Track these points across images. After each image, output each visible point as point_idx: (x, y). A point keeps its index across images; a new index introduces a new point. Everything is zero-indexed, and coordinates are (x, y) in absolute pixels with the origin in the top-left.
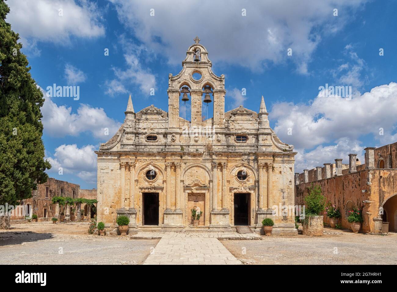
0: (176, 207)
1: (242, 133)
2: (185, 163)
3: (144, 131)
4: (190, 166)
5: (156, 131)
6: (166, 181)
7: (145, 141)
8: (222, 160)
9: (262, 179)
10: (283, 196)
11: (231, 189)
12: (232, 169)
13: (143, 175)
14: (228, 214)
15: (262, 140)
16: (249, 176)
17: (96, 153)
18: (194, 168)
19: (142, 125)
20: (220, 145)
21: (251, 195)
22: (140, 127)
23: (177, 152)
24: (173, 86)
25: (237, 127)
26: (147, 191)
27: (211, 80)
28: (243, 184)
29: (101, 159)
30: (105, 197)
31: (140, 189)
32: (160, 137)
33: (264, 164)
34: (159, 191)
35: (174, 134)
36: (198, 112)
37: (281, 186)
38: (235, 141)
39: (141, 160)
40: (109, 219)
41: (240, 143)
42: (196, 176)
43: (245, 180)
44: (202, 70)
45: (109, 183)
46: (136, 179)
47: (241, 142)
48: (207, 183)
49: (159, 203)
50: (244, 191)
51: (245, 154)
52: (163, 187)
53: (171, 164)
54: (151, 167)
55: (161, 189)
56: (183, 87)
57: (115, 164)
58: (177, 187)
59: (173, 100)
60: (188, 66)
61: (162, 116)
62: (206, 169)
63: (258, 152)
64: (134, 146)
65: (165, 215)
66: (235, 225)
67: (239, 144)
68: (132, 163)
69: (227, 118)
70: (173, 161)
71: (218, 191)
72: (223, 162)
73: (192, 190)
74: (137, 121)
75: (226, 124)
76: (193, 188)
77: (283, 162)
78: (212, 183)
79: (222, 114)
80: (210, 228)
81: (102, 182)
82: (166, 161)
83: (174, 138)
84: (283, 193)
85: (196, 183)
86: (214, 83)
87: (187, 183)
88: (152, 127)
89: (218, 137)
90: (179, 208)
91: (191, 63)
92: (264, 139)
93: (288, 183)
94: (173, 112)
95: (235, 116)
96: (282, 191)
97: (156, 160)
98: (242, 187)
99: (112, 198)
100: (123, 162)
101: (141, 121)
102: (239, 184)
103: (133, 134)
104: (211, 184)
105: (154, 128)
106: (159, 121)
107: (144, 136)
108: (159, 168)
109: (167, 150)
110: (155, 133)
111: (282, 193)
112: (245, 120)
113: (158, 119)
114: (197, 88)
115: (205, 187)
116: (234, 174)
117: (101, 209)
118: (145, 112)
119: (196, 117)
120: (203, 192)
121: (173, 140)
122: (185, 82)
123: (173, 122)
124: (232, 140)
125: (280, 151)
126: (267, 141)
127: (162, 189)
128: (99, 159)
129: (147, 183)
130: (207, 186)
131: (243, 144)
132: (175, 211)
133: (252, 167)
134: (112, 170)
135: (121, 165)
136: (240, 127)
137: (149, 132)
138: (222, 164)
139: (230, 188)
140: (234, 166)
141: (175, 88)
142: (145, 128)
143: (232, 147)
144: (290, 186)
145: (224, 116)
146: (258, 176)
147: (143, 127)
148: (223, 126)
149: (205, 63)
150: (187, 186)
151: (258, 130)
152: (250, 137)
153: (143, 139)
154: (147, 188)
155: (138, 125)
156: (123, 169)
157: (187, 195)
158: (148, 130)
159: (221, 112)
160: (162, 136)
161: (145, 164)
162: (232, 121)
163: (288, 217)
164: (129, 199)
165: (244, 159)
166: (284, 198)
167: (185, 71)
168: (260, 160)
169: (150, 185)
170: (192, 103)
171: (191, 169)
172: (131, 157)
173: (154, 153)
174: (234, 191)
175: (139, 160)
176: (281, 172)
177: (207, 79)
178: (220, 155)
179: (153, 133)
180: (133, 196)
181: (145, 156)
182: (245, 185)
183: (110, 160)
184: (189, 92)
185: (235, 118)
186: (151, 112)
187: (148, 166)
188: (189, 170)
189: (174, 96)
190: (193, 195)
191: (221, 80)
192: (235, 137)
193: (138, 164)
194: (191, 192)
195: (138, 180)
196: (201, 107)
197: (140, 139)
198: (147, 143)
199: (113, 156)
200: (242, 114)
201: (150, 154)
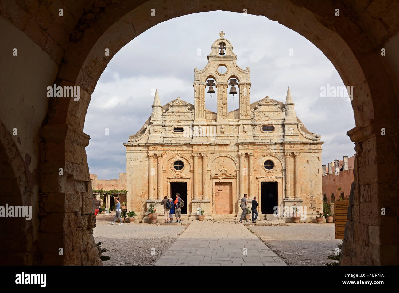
0: (204, 196)
1: (269, 123)
2: (212, 154)
3: (171, 124)
4: (217, 157)
5: (182, 123)
6: (193, 171)
7: (172, 133)
8: (249, 150)
9: (289, 169)
10: (311, 184)
12: (259, 158)
13: (171, 166)
15: (289, 130)
16: (276, 165)
17: (125, 146)
18: (221, 158)
19: (168, 118)
20: (246, 135)
21: (279, 184)
23: (204, 143)
24: (199, 79)
25: (264, 117)
26: (175, 181)
27: (237, 72)
28: (270, 173)
29: (130, 151)
30: (133, 187)
31: (167, 179)
33: (291, 154)
34: (187, 181)
36: (224, 104)
37: (308, 175)
38: (261, 131)
39: (168, 151)
40: (139, 208)
41: (266, 133)
42: (223, 166)
43: (272, 170)
44: (227, 63)
45: (138, 173)
46: (164, 169)
47: (267, 132)
48: (234, 174)
49: (187, 192)
50: (271, 180)
51: (272, 145)
53: (198, 155)
54: (178, 158)
55: (188, 179)
56: (208, 80)
57: (143, 155)
58: (205, 177)
59: (199, 93)
60: (213, 60)
61: (188, 109)
62: (232, 158)
63: (284, 142)
64: (162, 138)
65: (193, 204)
66: (262, 213)
67: (265, 135)
68: (159, 154)
69: (253, 110)
70: (200, 152)
71: (245, 180)
72: (249, 152)
73: (219, 179)
74: (164, 114)
75: (252, 115)
77: (310, 151)
79: (248, 105)
80: (237, 216)
81: (131, 173)
82: (193, 152)
85: (222, 172)
86: (239, 76)
87: (213, 174)
88: (178, 120)
89: (244, 128)
90: (206, 197)
91: (216, 57)
93: (316, 172)
94: (199, 104)
96: (310, 179)
97: (184, 151)
98: (269, 176)
99: (141, 188)
100: (150, 154)
101: (168, 114)
102: (266, 173)
103: (160, 126)
104: (238, 173)
105: (181, 120)
106: (185, 113)
107: (171, 128)
108: (187, 159)
109: (194, 141)
111: (310, 182)
112: (271, 111)
113: (184, 112)
114: (223, 81)
115: (232, 177)
116: (260, 164)
117: (131, 199)
118: (172, 105)
119: (222, 109)
120: (230, 181)
122: (210, 76)
123: (199, 115)
124: (258, 131)
125: (308, 140)
126: (294, 131)
128: (128, 151)
129: (175, 173)
130: (234, 176)
131: (269, 134)
132: (202, 200)
133: (279, 157)
134: (141, 162)
135: (148, 157)
136: (267, 118)
137: (175, 125)
138: (248, 154)
139: (257, 177)
140: (261, 156)
141: (201, 82)
142: (172, 120)
143: (258, 137)
144: (318, 175)
145: (250, 107)
146: (285, 165)
147: (170, 120)
148: (250, 118)
149: (230, 56)
150: (214, 176)
151: (285, 120)
152: (277, 127)
153: (170, 132)
154: (174, 178)
155: (165, 118)
156: (152, 159)
157: (214, 184)
158: (175, 122)
161: (172, 156)
162: (258, 113)
163: (316, 205)
164: (157, 188)
165: (270, 149)
166: (311, 187)
167: (210, 65)
168: (287, 150)
169: (178, 175)
170: (218, 95)
171: (218, 159)
172: (158, 149)
173: (181, 145)
174: (261, 180)
175: (167, 151)
176: (308, 161)
177: (232, 71)
178: (247, 146)
179: (180, 126)
180: (161, 186)
181: (172, 148)
182: (273, 174)
183: (138, 152)
184: (214, 84)
185: (261, 109)
186: (177, 105)
187: (175, 157)
188: (215, 160)
189: (200, 90)
190: (220, 185)
191: (247, 72)
192: (262, 128)
193: (165, 155)
194: (218, 182)
195: (166, 171)
196: (226, 99)
197: (167, 131)
198: (174, 135)
199: (141, 148)
200: (268, 105)
201: (177, 146)
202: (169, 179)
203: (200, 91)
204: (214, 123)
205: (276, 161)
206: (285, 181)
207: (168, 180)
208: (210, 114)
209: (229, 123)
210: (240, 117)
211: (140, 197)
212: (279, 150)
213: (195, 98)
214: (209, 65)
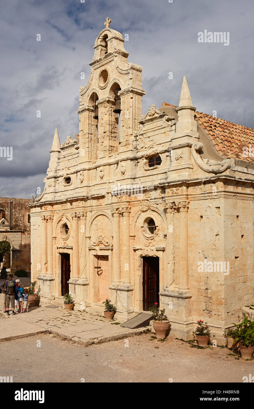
1: (153, 151)
2: (91, 212)
3: (62, 173)
4: (95, 216)
5: (71, 170)
7: (63, 185)
11: (135, 250)
12: (137, 216)
13: (60, 231)
16: (157, 226)
18: (99, 218)
21: (160, 261)
22: (60, 168)
24: (84, 103)
25: (148, 143)
27: (118, 77)
28: (150, 241)
31: (57, 248)
32: (73, 177)
33: (171, 205)
34: (70, 252)
35: (81, 172)
37: (201, 246)
38: (144, 168)
39: (57, 211)
42: (101, 230)
43: (153, 235)
44: (108, 66)
46: (54, 236)
48: (110, 242)
50: (151, 254)
51: (151, 190)
54: (65, 220)
55: (71, 248)
57: (39, 218)
59: (83, 123)
63: (166, 184)
72: (122, 207)
74: (58, 161)
75: (134, 143)
76: (97, 248)
77: (205, 197)
83: (81, 177)
84: (206, 258)
85: (99, 240)
86: (120, 81)
87: (92, 242)
88: (68, 166)
89: (122, 166)
92: (178, 157)
93: (213, 239)
94: (83, 140)
95: (144, 126)
96: (203, 254)
97: (67, 210)
98: (149, 247)
102: (145, 242)
107: (62, 179)
108: (69, 220)
110: (70, 174)
112: (156, 129)
113: (73, 154)
115: (108, 247)
116: (139, 225)
118: (63, 147)
119: (103, 140)
120: (106, 253)
121: (82, 181)
122: (93, 93)
124: (140, 169)
126: (183, 161)
132: (78, 280)
133: (160, 211)
134: (39, 226)
135: (42, 219)
136: (151, 143)
137: (66, 173)
139: (133, 248)
140: (138, 211)
141: (84, 106)
143: (139, 179)
144: (217, 245)
148: (131, 147)
149: (110, 54)
150: (92, 246)
151: (171, 142)
152: (163, 157)
158: (66, 170)
159: (128, 125)
161: (60, 216)
162: (141, 136)
163: (213, 306)
165: (149, 199)
168: (167, 198)
169: (64, 243)
172: (48, 209)
173: (65, 202)
174: (140, 253)
176: (202, 217)
177: (114, 78)
178: (120, 196)
181: (60, 207)
182: (153, 243)
183: (37, 214)
185: (144, 129)
186: (67, 145)
188: (94, 222)
190: (98, 259)
192: (145, 161)
194: (96, 254)
195: (56, 238)
198: (64, 189)
200: (152, 120)
203: (85, 119)
205: (157, 219)
209: (109, 161)
212: (160, 198)
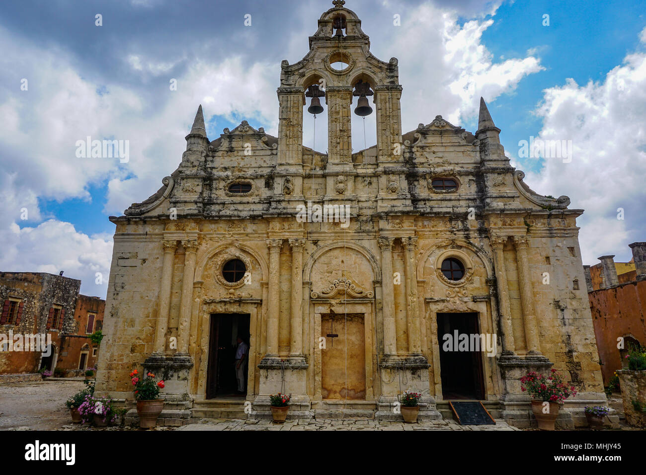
0: (292, 351)
1: (445, 171)
2: (315, 243)
3: (223, 174)
4: (327, 249)
5: (250, 172)
6: (267, 284)
7: (224, 195)
8: (403, 230)
10: (564, 318)
11: (428, 302)
12: (428, 253)
13: (215, 271)
14: (426, 368)
15: (495, 185)
16: (470, 269)
17: (113, 222)
18: (336, 252)
19: (219, 162)
20: (395, 198)
21: (481, 317)
22: (215, 165)
23: (296, 214)
24: (291, 82)
25: (433, 159)
26: (220, 309)
27: (370, 68)
28: (457, 289)
29: (123, 235)
30: (120, 324)
31: (205, 304)
32: (259, 185)
33: (506, 239)
34: (251, 310)
35: (289, 177)
37: (554, 295)
38: (429, 189)
39: (212, 234)
40: (124, 382)
41: (443, 193)
42: (340, 272)
43: (462, 280)
44: (349, 51)
45: (135, 290)
46: (198, 279)
47: (444, 191)
48: (368, 291)
49: (251, 339)
50: (462, 308)
51: (456, 218)
52: (261, 301)
53: (281, 243)
54: (234, 252)
55: (255, 303)
57: (151, 245)
58: (295, 299)
59: (289, 109)
60: (320, 45)
61: (264, 142)
62: (365, 253)
64: (199, 205)
65: (262, 372)
66: (444, 399)
67: (440, 196)
68: (189, 241)
70: (286, 235)
71: (396, 305)
72: (404, 236)
73: (331, 305)
74: (210, 154)
75: (407, 155)
76: (333, 302)
77: (551, 234)
78: (380, 288)
79: (396, 133)
80: (379, 409)
81: (118, 289)
82: (268, 237)
83: (290, 185)
84: (563, 310)
85: (340, 288)
86: (375, 74)
87: (318, 290)
88: (241, 166)
89: (390, 181)
90: (298, 353)
91: (327, 38)
92: (497, 184)
93: (571, 286)
94: (288, 132)
95: (425, 138)
96: (557, 305)
97: (247, 235)
98: (456, 298)
99: (138, 327)
100: (168, 241)
101: (220, 154)
102: (447, 290)
103: (199, 178)
104: (378, 290)
105: (247, 166)
106: (258, 151)
107: (222, 184)
108: (253, 254)
109: (271, 211)
110: (246, 178)
111: (559, 310)
112: (449, 144)
113: (255, 148)
114: (341, 85)
115: (363, 299)
116: (432, 267)
117: (108, 355)
118: (228, 134)
119: (338, 141)
120: (359, 309)
121: (288, 191)
122: (315, 75)
123: (287, 154)
124: (422, 190)
125: (540, 209)
126: (506, 189)
127: (259, 303)
128: (118, 235)
129: (224, 290)
130: (369, 296)
131: (448, 196)
132: (288, 361)
133: (477, 248)
134: (144, 261)
135: (164, 248)
136: (441, 161)
137: (234, 175)
138: (403, 240)
139: (425, 299)
140: (432, 246)
141: (293, 86)
142: (227, 166)
143: (423, 203)
144: (577, 292)
145: (401, 137)
146: (493, 268)
147: (223, 166)
148: (401, 159)
149: (355, 38)
150: (319, 297)
151: (482, 162)
152: (464, 180)
153: (220, 194)
154: (221, 302)
155: (212, 161)
156: (169, 257)
157: (318, 318)
158: (233, 172)
159: (393, 130)
160: (264, 183)
161: (220, 246)
162: (419, 149)
163: (585, 375)
164: (177, 329)
165: (454, 230)
166: (565, 325)
167: (314, 55)
168: (494, 231)
169: (230, 294)
170: (331, 114)
171: (328, 255)
172: (188, 229)
173: (242, 220)
174: (437, 307)
175: (207, 236)
176: (548, 258)
177: (362, 67)
178: (398, 221)
179: (244, 178)
180: (186, 321)
181: (222, 227)
182: (464, 292)
183: (142, 237)
184: (322, 94)
185: (426, 141)
186: (240, 133)
187: (227, 250)
188: (323, 258)
189: (292, 102)
190: (333, 320)
191: (391, 67)
192: (430, 181)
193: (204, 245)
194: (329, 312)
195: (201, 283)
196: (349, 121)
197: (214, 191)
198: (228, 200)
199: (149, 229)
200: (441, 132)
201: (232, 222)
202: (206, 303)
203: (292, 104)
204: (321, 172)
205: (468, 259)
206: (498, 310)
207: (205, 307)
208: (313, 155)
209: (355, 171)
210: (381, 157)
211: (132, 351)
213: (280, 119)
214: (311, 55)
